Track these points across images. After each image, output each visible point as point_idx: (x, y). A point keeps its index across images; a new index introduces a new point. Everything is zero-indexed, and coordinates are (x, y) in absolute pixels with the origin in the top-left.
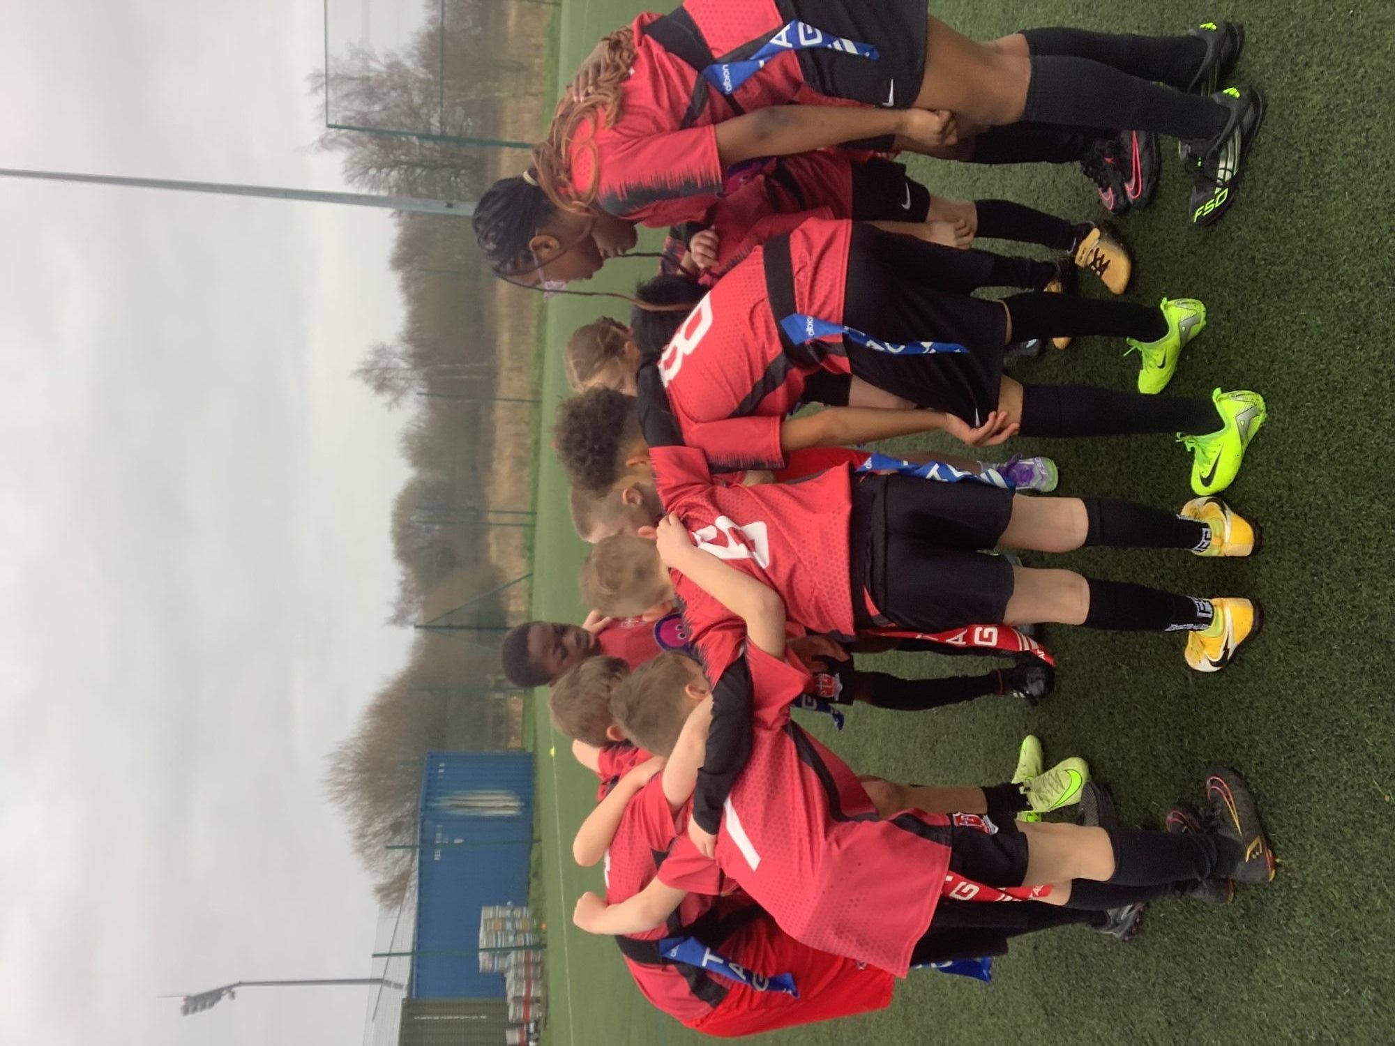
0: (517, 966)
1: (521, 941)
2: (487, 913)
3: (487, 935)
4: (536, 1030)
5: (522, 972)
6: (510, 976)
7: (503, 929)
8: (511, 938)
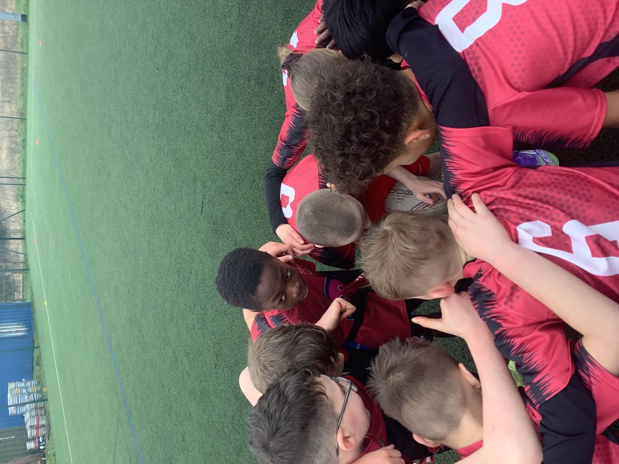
0: (30, 411)
1: (31, 398)
2: (11, 386)
3: (12, 397)
4: (43, 441)
5: (34, 413)
6: (27, 416)
7: (22, 393)
8: (26, 397)
